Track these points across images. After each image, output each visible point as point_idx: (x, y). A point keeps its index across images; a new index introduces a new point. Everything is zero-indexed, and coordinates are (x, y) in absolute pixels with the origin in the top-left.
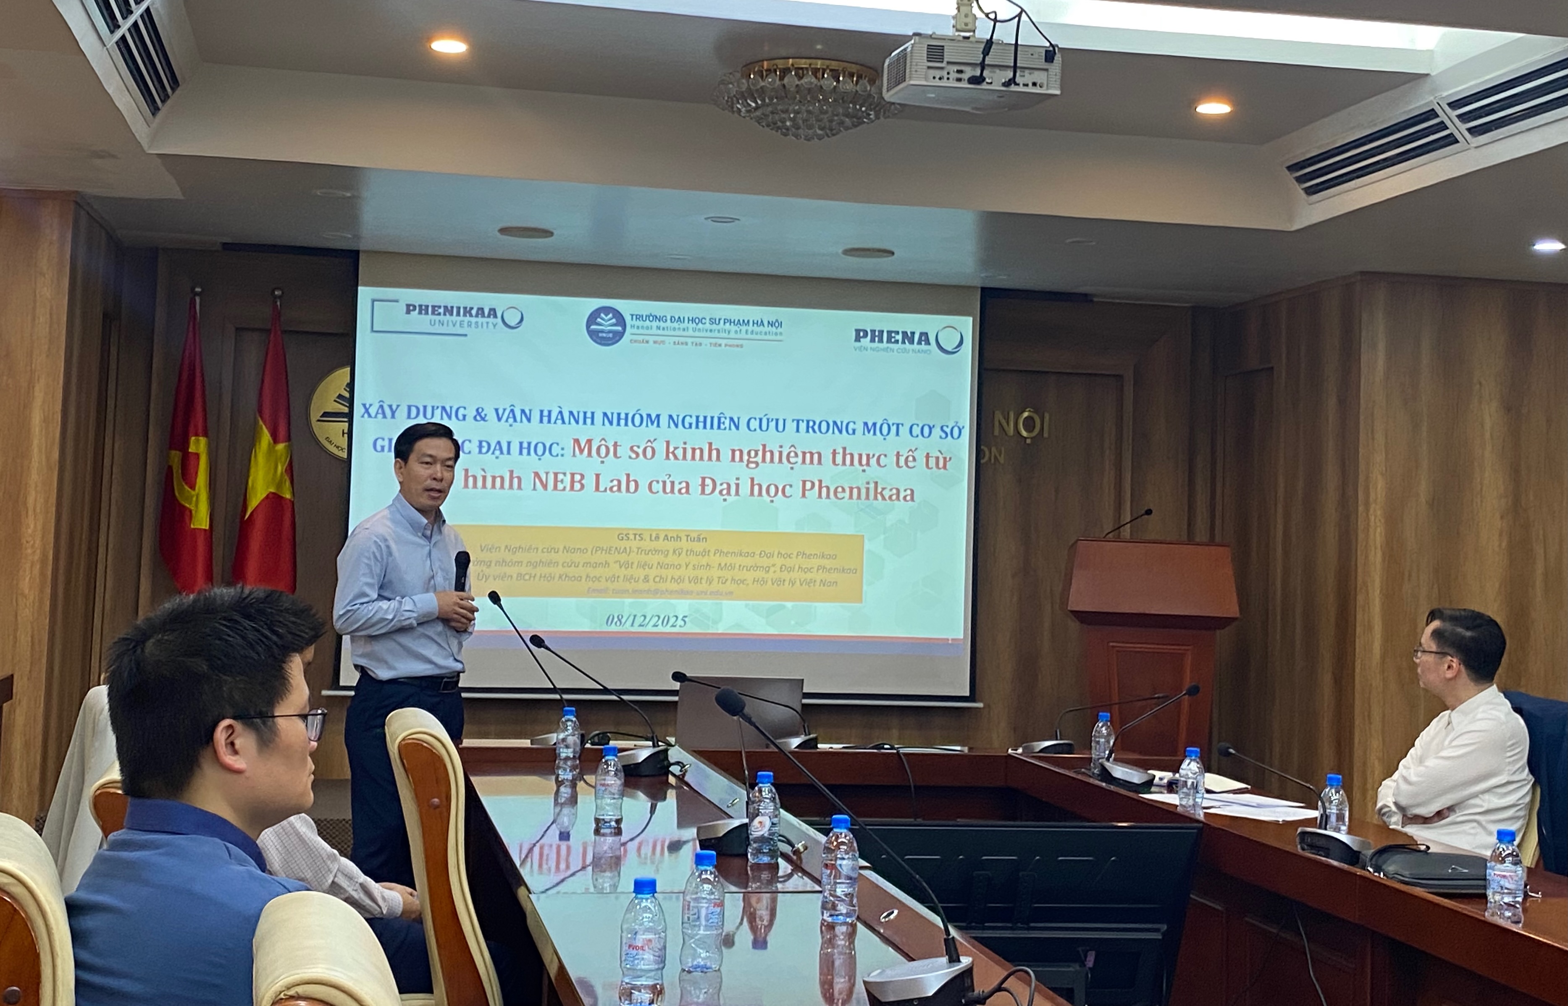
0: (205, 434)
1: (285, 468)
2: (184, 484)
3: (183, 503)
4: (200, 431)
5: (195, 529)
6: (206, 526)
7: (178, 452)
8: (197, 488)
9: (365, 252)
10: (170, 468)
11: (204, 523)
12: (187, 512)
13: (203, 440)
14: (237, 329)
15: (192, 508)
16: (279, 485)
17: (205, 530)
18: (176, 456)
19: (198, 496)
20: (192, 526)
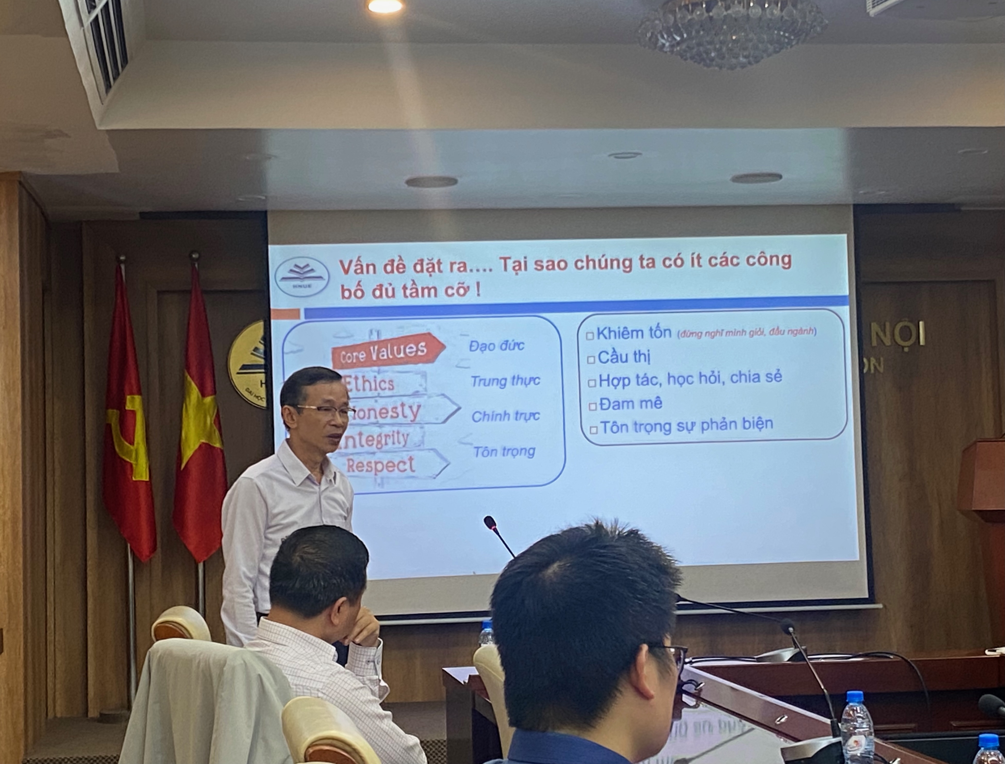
0: (139, 393)
1: (213, 419)
2: (123, 439)
3: (124, 457)
4: (135, 388)
5: (136, 481)
6: (146, 478)
7: (115, 411)
8: (135, 443)
9: (273, 211)
10: (109, 426)
11: (144, 474)
12: (129, 466)
13: (138, 398)
14: (159, 292)
15: (132, 462)
16: (210, 436)
17: (146, 482)
18: (113, 415)
19: (137, 451)
20: (134, 479)
